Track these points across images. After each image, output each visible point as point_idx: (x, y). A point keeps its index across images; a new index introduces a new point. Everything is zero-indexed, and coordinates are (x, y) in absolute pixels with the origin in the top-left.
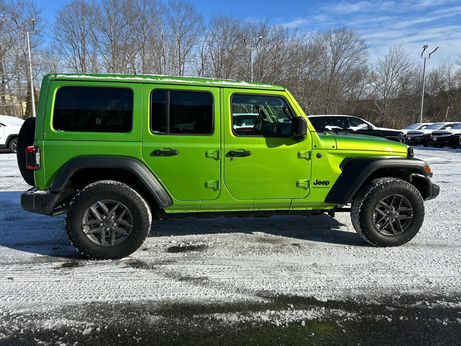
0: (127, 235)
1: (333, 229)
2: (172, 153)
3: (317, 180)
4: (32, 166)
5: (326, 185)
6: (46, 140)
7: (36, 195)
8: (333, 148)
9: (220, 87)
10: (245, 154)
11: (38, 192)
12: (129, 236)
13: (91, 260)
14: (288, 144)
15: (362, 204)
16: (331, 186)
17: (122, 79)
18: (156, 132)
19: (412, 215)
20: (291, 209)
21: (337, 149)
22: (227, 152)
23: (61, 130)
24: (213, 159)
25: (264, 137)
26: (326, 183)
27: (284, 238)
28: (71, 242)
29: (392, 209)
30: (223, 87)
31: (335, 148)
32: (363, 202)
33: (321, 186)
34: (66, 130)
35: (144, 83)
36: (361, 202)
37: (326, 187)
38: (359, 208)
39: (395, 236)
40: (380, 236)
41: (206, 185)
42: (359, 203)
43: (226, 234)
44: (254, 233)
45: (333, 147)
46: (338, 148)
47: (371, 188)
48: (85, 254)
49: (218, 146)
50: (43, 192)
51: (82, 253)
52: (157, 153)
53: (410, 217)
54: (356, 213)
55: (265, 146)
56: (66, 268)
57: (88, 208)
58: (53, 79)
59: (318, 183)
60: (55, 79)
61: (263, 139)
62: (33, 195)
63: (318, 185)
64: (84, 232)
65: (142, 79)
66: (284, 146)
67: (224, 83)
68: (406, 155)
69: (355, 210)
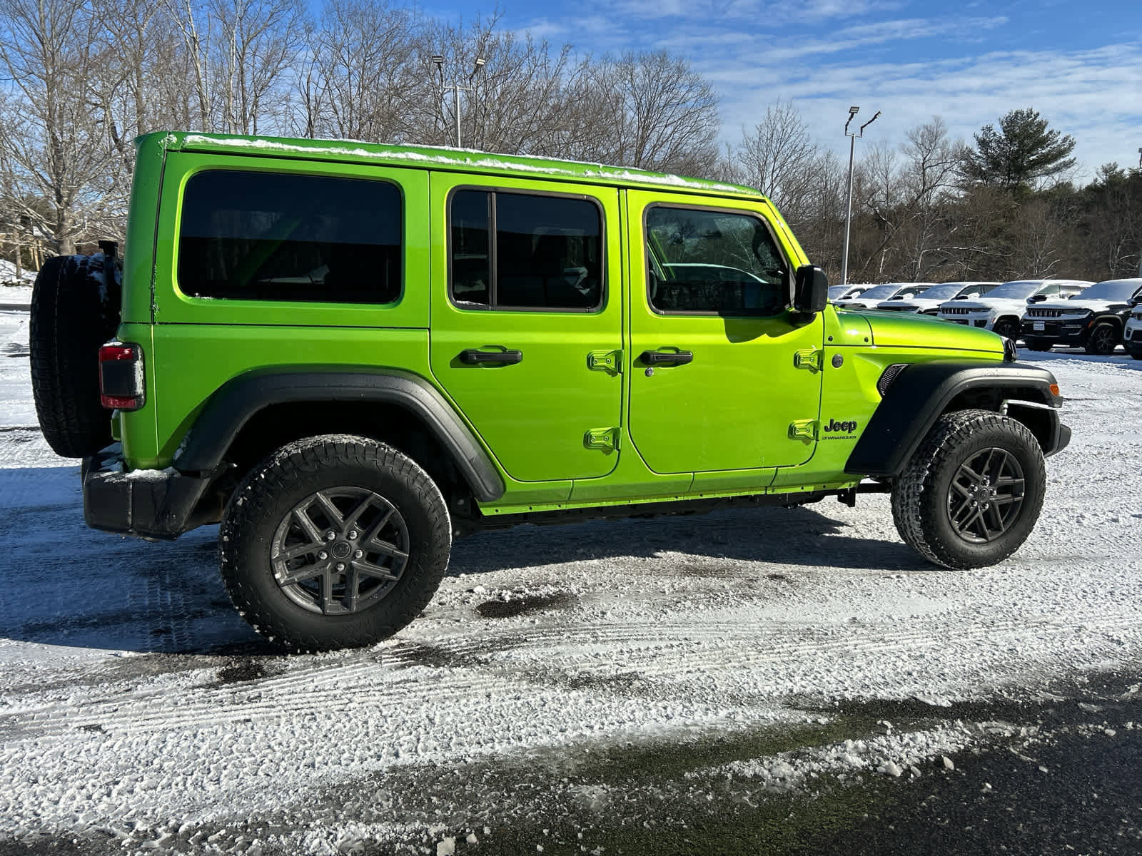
0: (392, 581)
1: (827, 535)
2: (506, 358)
3: (832, 421)
4: (121, 399)
5: (849, 432)
6: (161, 323)
7: (136, 482)
8: (865, 343)
9: (620, 187)
10: (678, 358)
11: (137, 473)
12: (399, 581)
13: (295, 654)
14: (773, 334)
15: (927, 472)
16: (858, 433)
17: (371, 154)
18: (464, 302)
19: (1023, 494)
20: (769, 492)
21: (873, 345)
22: (636, 354)
23: (202, 295)
24: (605, 373)
25: (721, 315)
26: (850, 426)
28: (240, 610)
29: (984, 484)
30: (626, 188)
31: (870, 342)
32: (929, 469)
33: (841, 433)
34: (218, 295)
35: (430, 170)
36: (924, 469)
37: (849, 435)
38: (919, 482)
39: (988, 542)
40: (961, 544)
41: (587, 439)
42: (919, 471)
43: (595, 562)
44: (658, 554)
45: (866, 340)
46: (875, 343)
47: (945, 435)
48: (279, 639)
49: (615, 339)
50: (154, 474)
51: (271, 639)
52: (466, 358)
53: (1017, 499)
54: (911, 495)
55: (723, 339)
56: (239, 682)
57: (290, 514)
58: (174, 148)
59: (834, 426)
60: (180, 148)
61: (719, 322)
62: (126, 484)
63: (832, 433)
64: (276, 581)
65: (424, 157)
66: (764, 339)
67: (627, 175)
68: (1001, 357)
69: (909, 488)
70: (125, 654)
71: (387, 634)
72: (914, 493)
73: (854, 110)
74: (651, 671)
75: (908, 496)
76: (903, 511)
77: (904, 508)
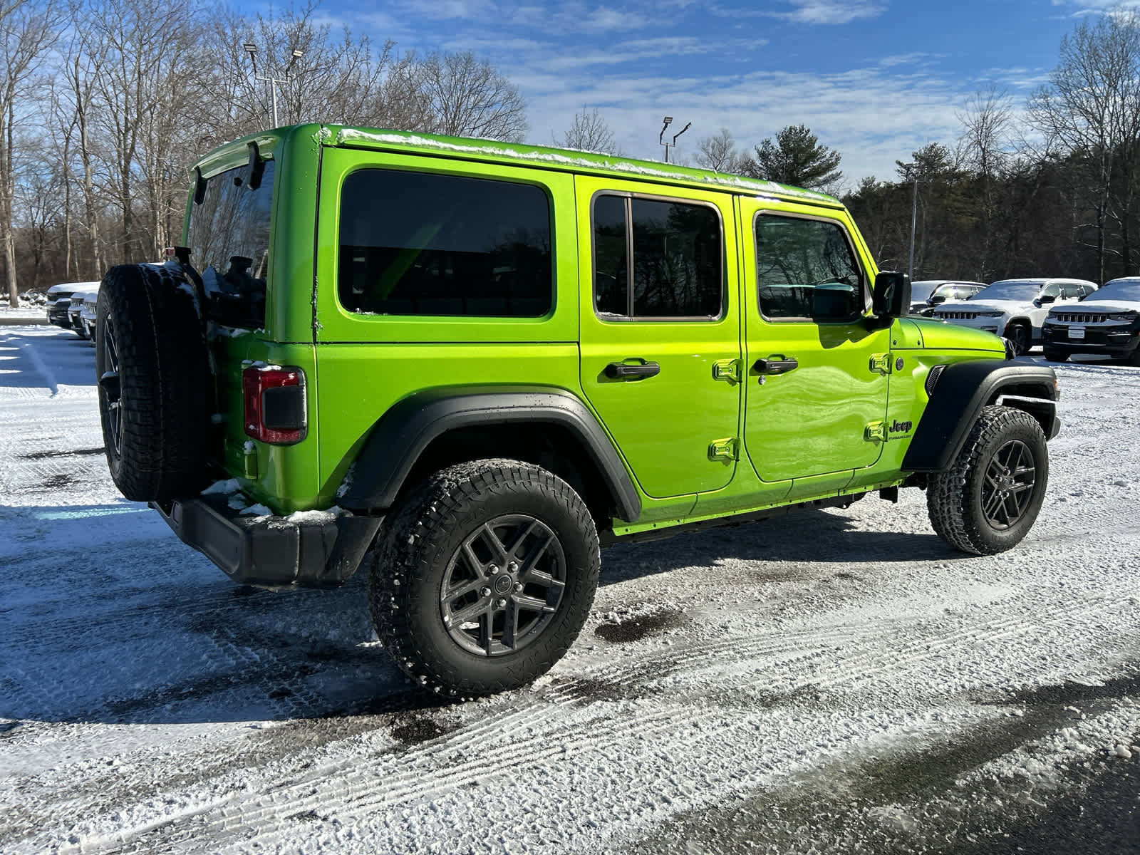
0: (545, 613)
2: (642, 370)
3: (895, 422)
4: (284, 431)
5: (907, 432)
6: (322, 343)
7: (302, 525)
8: (917, 346)
9: (734, 194)
10: (784, 365)
11: (298, 516)
12: (556, 613)
13: (459, 703)
14: (855, 339)
15: (968, 466)
16: (912, 432)
17: (520, 155)
18: (606, 313)
19: (1034, 482)
20: (841, 494)
21: (924, 348)
22: (751, 363)
23: (363, 310)
24: (728, 383)
25: (815, 321)
26: (908, 426)
27: (800, 565)
28: (407, 661)
29: (1006, 473)
30: (739, 194)
31: (921, 346)
32: (970, 463)
33: (900, 433)
34: (380, 311)
35: (574, 173)
36: (964, 464)
37: (906, 434)
38: (960, 476)
39: (1009, 527)
40: (990, 531)
41: (711, 451)
42: (960, 465)
45: (919, 343)
46: (926, 346)
47: (980, 431)
48: (446, 690)
49: (732, 347)
50: (319, 516)
51: (437, 689)
52: (612, 372)
53: (1029, 486)
54: (952, 489)
55: (816, 345)
57: (459, 549)
58: (329, 143)
59: (896, 427)
60: (335, 143)
61: (815, 328)
62: (293, 529)
63: (895, 433)
64: (445, 624)
65: (569, 160)
66: (848, 344)
67: (739, 182)
68: (1003, 356)
69: (950, 481)
70: (267, 725)
71: (543, 670)
72: (956, 486)
73: (667, 121)
74: (822, 680)
75: (949, 490)
76: (942, 504)
77: (945, 501)
